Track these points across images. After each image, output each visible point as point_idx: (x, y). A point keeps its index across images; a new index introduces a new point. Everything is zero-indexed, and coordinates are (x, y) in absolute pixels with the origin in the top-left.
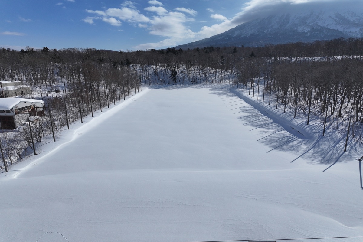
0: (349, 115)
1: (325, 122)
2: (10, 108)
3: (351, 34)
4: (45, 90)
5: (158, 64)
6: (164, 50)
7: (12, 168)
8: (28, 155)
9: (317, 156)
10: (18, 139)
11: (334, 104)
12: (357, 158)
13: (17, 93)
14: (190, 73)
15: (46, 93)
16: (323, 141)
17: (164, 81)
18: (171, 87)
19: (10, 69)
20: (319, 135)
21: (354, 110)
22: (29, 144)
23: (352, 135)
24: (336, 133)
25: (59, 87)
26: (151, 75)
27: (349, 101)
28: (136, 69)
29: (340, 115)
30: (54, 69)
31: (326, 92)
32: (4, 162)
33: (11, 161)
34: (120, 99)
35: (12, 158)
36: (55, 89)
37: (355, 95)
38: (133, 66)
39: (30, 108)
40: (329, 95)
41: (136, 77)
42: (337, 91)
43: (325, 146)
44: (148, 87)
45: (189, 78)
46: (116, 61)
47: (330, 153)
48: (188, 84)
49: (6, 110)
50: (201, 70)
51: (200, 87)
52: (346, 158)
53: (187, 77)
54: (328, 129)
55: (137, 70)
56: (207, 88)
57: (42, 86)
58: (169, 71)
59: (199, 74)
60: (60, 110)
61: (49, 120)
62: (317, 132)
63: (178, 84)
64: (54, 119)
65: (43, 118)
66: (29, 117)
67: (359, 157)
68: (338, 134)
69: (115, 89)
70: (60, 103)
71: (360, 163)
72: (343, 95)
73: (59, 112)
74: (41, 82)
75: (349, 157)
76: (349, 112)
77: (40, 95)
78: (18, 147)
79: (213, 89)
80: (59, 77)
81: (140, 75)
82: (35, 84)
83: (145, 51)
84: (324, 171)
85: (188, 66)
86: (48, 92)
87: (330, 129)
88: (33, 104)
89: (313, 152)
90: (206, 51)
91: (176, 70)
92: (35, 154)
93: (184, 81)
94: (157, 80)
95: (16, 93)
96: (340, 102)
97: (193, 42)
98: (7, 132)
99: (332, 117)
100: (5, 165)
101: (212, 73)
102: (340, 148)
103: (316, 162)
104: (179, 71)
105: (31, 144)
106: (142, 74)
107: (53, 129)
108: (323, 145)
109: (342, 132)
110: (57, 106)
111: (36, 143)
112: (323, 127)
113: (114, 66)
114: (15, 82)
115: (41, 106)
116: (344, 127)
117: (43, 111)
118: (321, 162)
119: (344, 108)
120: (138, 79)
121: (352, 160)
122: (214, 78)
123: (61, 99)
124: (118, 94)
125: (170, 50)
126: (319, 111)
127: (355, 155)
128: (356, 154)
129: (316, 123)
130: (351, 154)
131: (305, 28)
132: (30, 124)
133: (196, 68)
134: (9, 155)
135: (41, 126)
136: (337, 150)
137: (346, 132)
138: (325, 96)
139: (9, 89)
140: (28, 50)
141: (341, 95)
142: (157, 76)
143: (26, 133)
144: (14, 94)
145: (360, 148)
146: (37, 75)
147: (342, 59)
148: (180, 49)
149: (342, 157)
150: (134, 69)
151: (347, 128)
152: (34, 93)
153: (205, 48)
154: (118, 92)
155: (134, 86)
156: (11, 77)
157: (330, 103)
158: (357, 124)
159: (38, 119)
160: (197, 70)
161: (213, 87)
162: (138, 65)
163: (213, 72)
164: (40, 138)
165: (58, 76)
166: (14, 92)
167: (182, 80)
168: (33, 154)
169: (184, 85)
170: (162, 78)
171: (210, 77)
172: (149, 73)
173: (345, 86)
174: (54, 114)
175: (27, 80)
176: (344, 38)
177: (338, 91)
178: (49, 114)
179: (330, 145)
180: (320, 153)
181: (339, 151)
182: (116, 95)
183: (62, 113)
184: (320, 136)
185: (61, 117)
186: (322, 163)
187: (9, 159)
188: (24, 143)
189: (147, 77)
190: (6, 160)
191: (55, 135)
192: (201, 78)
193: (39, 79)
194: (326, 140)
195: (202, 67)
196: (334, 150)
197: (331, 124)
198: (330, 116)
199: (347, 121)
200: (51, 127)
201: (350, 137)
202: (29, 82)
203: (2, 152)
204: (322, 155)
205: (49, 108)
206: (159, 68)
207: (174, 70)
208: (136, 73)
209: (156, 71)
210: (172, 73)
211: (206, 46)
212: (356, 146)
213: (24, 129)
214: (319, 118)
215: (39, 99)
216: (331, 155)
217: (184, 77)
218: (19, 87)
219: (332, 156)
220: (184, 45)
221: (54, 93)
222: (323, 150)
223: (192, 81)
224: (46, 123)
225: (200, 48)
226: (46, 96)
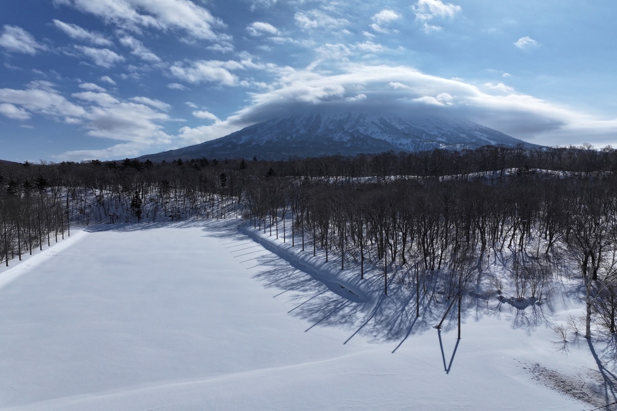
0: (415, 261)
1: (386, 273)
3: (402, 147)
5: (106, 187)
6: (117, 163)
9: (381, 328)
11: (394, 244)
12: (434, 326)
14: (167, 202)
16: (387, 302)
17: (117, 217)
18: (130, 226)
20: (380, 294)
21: (420, 252)
23: (423, 291)
24: (402, 289)
26: (90, 206)
27: (412, 239)
28: (58, 195)
29: (404, 262)
31: (381, 228)
34: (20, 254)
37: (419, 232)
38: (52, 190)
40: (385, 232)
41: (58, 210)
42: (395, 225)
43: (390, 311)
44: (84, 229)
45: (165, 210)
46: (15, 180)
47: (398, 321)
48: (164, 221)
50: (186, 196)
51: (187, 226)
52: (420, 327)
53: (161, 209)
54: (391, 283)
55: (60, 198)
56: (199, 226)
58: (128, 199)
59: (184, 203)
62: (377, 290)
63: (145, 221)
67: (437, 323)
68: (405, 290)
69: (10, 234)
71: (439, 332)
72: (404, 232)
75: (424, 324)
76: (414, 256)
79: (209, 228)
81: (68, 206)
83: (79, 163)
84: (393, 352)
85: (162, 190)
87: (394, 283)
89: (374, 322)
90: (196, 165)
91: (141, 196)
93: (155, 216)
94: (103, 215)
96: (401, 241)
97: (171, 151)
99: (394, 265)
101: (206, 202)
102: (411, 311)
103: (380, 338)
104: (145, 198)
106: (71, 204)
108: (387, 310)
109: (410, 287)
112: (384, 280)
113: (9, 189)
116: (411, 279)
118: (387, 338)
119: (408, 251)
120: (62, 215)
121: (428, 329)
122: (210, 210)
124: (16, 243)
125: (127, 163)
126: (375, 257)
127: (431, 321)
128: (432, 319)
129: (373, 275)
130: (426, 320)
131: (343, 136)
133: (177, 194)
136: (407, 315)
137: (415, 286)
138: (381, 234)
141: (402, 232)
142: (102, 208)
145: (436, 309)
147: (396, 180)
148: (148, 160)
149: (415, 327)
150: (56, 195)
151: (416, 279)
153: (193, 161)
154: (17, 240)
155: (53, 227)
157: (389, 243)
158: (427, 273)
160: (180, 197)
161: (210, 225)
162: (64, 189)
163: (208, 200)
167: (152, 213)
169: (156, 223)
170: (112, 210)
171: (203, 208)
172: (86, 202)
173: (405, 218)
176: (394, 152)
177: (397, 226)
179: (397, 308)
180: (384, 323)
181: (409, 318)
182: (11, 247)
184: (382, 295)
186: (389, 339)
189: (82, 211)
192: (187, 209)
194: (390, 301)
195: (189, 192)
196: (404, 316)
197: (394, 275)
198: (391, 264)
199: (413, 270)
201: (422, 293)
204: (387, 326)
206: (107, 194)
207: (137, 197)
208: (59, 204)
209: (100, 199)
210: (133, 202)
211: (195, 158)
212: (431, 307)
214: (377, 267)
216: (400, 324)
217: (156, 209)
219: (401, 326)
220: (155, 154)
222: (387, 317)
223: (170, 216)
225: (184, 158)
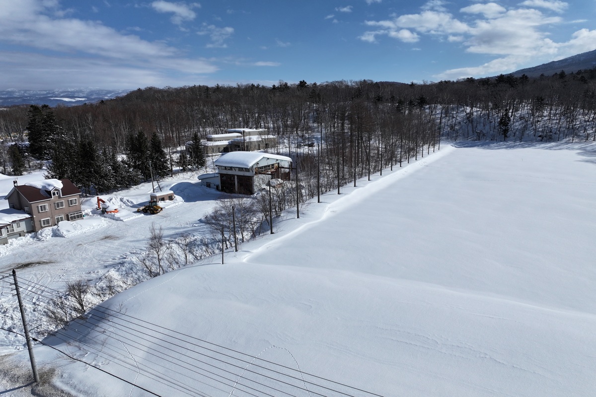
2: (250, 165)
4: (294, 143)
5: (477, 104)
6: (490, 80)
7: (243, 247)
8: (263, 232)
10: (255, 208)
13: (261, 145)
14: (538, 121)
15: (295, 147)
17: (484, 135)
18: (495, 145)
19: (256, 113)
22: (266, 218)
25: (314, 139)
26: (460, 123)
28: (434, 112)
30: (310, 113)
32: (235, 237)
33: (243, 237)
34: (400, 162)
35: (245, 233)
36: (307, 142)
38: (429, 108)
39: (273, 168)
41: (432, 126)
44: (452, 144)
45: (535, 130)
46: (403, 99)
48: (532, 141)
49: (245, 168)
50: (563, 114)
51: (557, 148)
53: (531, 129)
55: (435, 115)
56: (573, 149)
57: (292, 137)
58: (496, 116)
59: (559, 122)
60: (311, 173)
61: (294, 186)
63: (511, 140)
64: (301, 186)
65: (287, 183)
66: (271, 180)
69: (395, 145)
70: (312, 163)
73: (308, 176)
74: (291, 131)
77: (288, 149)
78: (252, 219)
79: (586, 152)
80: (315, 125)
81: (440, 123)
82: (283, 134)
83: (455, 81)
85: (535, 108)
86: (299, 146)
88: (278, 162)
90: (582, 77)
91: (510, 114)
92: (272, 233)
93: (523, 135)
94: (471, 132)
95: (259, 145)
97: (553, 62)
98: (242, 198)
100: (235, 242)
101: (588, 121)
104: (515, 116)
105: (268, 218)
106: (443, 120)
107: (299, 200)
110: (308, 167)
111: (275, 218)
113: (398, 107)
114: (261, 130)
115: (286, 165)
117: (289, 172)
120: (435, 130)
122: (592, 131)
123: (314, 157)
124: (399, 153)
125: (501, 79)
132: (271, 190)
133: (552, 112)
134: (241, 228)
135: (284, 194)
139: (252, 140)
140: (281, 85)
142: (470, 125)
143: (264, 201)
144: (257, 147)
146: (287, 121)
148: (524, 75)
150: (432, 112)
152: (281, 146)
153: (579, 73)
154: (400, 150)
155: (427, 141)
156: (256, 124)
159: (280, 184)
160: (555, 115)
161: (588, 149)
162: (439, 107)
163: (591, 119)
164: (281, 210)
165: (314, 122)
166: (257, 144)
167: (519, 132)
168: (269, 232)
169: (522, 143)
170: (480, 128)
171: (583, 128)
172: (456, 119)
174: (302, 178)
175: (274, 128)
178: (295, 178)
182: (395, 155)
183: (312, 178)
185: (311, 183)
187: (241, 234)
188: (261, 215)
189: (452, 127)
190: (237, 236)
191: (299, 209)
192: (562, 129)
193: (289, 127)
195: (568, 109)
200: (296, 197)
202: (276, 131)
203: (234, 224)
205: (296, 169)
206: (476, 111)
207: (507, 114)
208: (434, 120)
209: (470, 117)
210: (501, 120)
211: (583, 68)
213: (262, 196)
215: (286, 155)
217: (525, 128)
218: (263, 137)
220: (533, 68)
221: (306, 147)
223: (540, 136)
224: (291, 191)
225: (567, 71)
226: (295, 151)
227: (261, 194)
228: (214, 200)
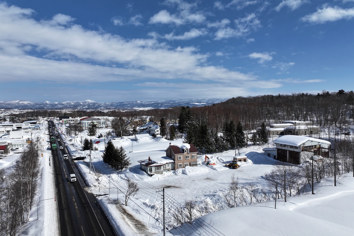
2: (299, 145)
4: (333, 132)
7: (290, 200)
8: (306, 192)
10: (300, 174)
13: (307, 132)
15: (334, 135)
19: (304, 111)
22: (308, 182)
25: (350, 130)
30: (347, 111)
32: (285, 192)
33: (291, 193)
35: (292, 190)
36: (344, 132)
39: (315, 148)
49: (295, 146)
57: (331, 128)
60: (347, 154)
61: (332, 162)
64: (339, 162)
65: (327, 159)
66: (314, 156)
70: (348, 146)
73: (345, 156)
74: (331, 124)
77: (328, 136)
78: (298, 181)
80: (351, 120)
82: (324, 125)
86: (337, 134)
88: (319, 144)
92: (313, 193)
95: (306, 132)
98: (292, 166)
100: (285, 195)
105: (310, 182)
107: (336, 172)
110: (344, 149)
111: (316, 183)
114: (307, 122)
115: (327, 147)
117: (328, 152)
123: (350, 143)
132: (314, 163)
134: (290, 186)
135: (324, 167)
139: (300, 128)
140: (324, 93)
143: (308, 170)
144: (304, 133)
146: (328, 116)
152: (322, 133)
156: (304, 118)
159: (321, 159)
164: (321, 178)
165: (350, 118)
166: (304, 131)
168: (311, 192)
174: (339, 157)
175: (317, 121)
178: (333, 156)
183: (348, 157)
185: (347, 162)
187: (289, 190)
188: (305, 180)
190: (286, 191)
191: (337, 179)
193: (329, 120)
200: (334, 170)
202: (319, 123)
203: (285, 183)
205: (335, 150)
213: (306, 166)
215: (326, 140)
218: (309, 127)
221: (343, 135)
224: (329, 165)
226: (333, 137)
227: (305, 165)
228: (272, 165)
